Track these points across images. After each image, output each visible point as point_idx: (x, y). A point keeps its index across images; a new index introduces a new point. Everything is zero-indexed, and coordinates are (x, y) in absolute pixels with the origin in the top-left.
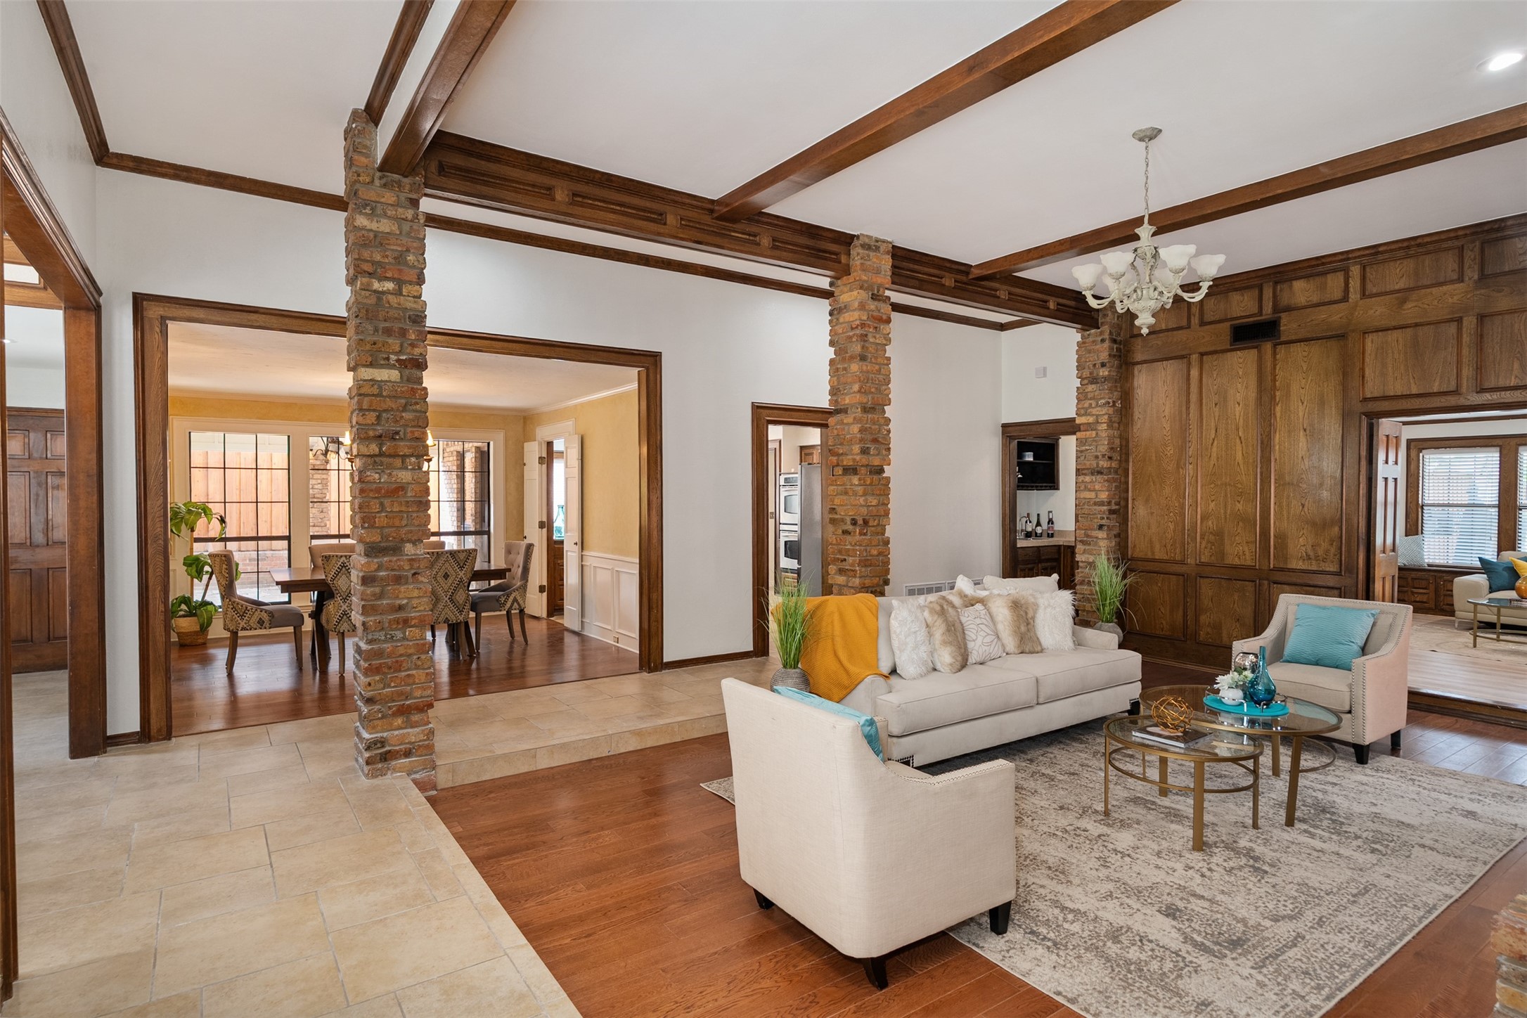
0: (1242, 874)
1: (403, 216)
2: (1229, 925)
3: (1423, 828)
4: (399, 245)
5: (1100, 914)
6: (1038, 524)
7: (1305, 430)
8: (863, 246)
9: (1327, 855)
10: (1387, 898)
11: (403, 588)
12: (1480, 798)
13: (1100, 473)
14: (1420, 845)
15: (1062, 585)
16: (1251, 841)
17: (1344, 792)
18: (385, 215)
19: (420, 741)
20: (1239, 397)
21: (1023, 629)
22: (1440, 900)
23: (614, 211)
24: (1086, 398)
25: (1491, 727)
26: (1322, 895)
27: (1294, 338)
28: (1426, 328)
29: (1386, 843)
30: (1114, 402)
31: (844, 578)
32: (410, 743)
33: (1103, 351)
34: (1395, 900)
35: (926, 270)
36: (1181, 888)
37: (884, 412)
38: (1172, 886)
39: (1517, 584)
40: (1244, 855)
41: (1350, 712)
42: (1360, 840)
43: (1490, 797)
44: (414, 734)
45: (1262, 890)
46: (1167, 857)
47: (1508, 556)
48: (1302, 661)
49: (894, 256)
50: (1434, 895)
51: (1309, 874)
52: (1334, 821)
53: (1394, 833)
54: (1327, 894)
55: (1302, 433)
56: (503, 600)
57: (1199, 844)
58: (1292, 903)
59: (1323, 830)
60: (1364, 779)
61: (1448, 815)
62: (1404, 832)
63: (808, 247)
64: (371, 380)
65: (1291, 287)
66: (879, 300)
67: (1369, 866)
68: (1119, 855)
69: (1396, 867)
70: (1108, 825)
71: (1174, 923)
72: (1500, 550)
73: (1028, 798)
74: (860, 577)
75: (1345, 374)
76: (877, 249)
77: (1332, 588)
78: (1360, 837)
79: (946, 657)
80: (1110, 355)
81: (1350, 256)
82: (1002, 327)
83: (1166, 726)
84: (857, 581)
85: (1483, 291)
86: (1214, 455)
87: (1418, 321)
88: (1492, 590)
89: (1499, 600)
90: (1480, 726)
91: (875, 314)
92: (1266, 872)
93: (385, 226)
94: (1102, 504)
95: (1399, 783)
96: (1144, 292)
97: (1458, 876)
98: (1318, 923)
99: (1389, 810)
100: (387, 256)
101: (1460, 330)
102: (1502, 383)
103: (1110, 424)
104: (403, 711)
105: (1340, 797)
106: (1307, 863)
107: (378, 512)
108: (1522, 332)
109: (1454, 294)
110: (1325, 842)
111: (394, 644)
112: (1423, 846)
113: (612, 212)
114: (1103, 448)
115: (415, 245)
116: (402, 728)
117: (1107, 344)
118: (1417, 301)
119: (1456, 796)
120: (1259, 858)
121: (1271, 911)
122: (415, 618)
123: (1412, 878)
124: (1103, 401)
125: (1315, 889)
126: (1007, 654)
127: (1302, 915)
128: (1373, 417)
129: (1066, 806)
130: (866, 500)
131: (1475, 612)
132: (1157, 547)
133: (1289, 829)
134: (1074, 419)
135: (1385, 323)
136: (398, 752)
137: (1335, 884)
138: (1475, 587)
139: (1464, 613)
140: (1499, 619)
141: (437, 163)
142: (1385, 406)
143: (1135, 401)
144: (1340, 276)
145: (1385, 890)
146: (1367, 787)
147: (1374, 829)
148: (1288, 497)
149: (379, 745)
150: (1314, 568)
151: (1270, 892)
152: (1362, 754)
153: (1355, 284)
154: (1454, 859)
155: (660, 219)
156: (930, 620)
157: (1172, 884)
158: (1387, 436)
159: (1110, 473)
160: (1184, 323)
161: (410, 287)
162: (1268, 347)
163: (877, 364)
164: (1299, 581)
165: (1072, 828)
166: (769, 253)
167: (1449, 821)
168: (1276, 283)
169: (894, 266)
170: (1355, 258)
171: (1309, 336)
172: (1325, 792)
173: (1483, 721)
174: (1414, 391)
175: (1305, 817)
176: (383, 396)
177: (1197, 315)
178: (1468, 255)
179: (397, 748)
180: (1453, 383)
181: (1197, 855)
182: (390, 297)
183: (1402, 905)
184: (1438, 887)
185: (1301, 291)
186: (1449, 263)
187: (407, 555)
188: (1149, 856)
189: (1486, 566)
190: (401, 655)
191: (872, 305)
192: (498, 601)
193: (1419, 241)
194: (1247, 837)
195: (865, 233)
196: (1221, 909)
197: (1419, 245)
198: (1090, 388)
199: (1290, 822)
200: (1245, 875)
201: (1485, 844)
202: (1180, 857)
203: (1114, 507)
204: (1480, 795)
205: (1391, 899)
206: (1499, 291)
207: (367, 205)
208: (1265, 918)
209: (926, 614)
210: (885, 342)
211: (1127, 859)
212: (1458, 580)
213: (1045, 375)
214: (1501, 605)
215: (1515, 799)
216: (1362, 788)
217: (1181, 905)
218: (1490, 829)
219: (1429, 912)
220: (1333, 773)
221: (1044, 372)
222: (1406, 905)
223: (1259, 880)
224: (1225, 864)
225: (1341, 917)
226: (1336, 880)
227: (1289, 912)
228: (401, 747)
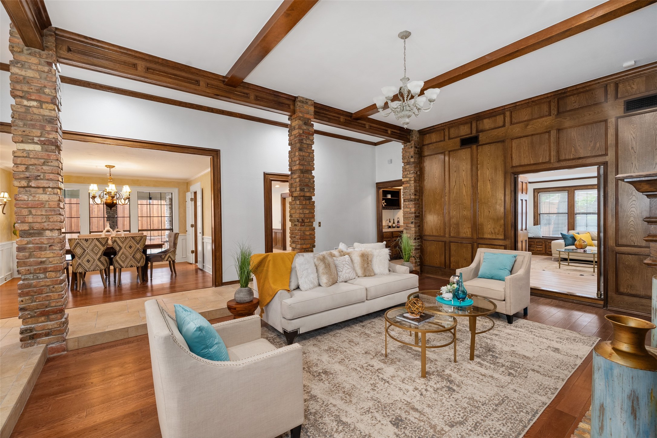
0: (442, 392)
1: (42, 70)
2: (426, 431)
3: (535, 359)
4: (39, 84)
5: (357, 425)
6: (394, 223)
7: (489, 180)
8: (300, 101)
9: (487, 378)
10: (513, 407)
11: (43, 253)
12: (561, 340)
13: (411, 201)
14: (532, 370)
15: (387, 246)
16: (451, 370)
17: (500, 340)
18: (30, 69)
19: (55, 328)
20: (464, 168)
21: (366, 266)
22: (540, 407)
23: (171, 78)
24: (406, 171)
25: (566, 303)
26: (480, 405)
27: (484, 143)
28: (536, 136)
29: (516, 369)
30: (416, 172)
31: (295, 245)
32: (48, 329)
33: (412, 151)
34: (517, 408)
35: (332, 114)
36: (408, 403)
37: (312, 173)
38: (403, 402)
39: (576, 243)
40: (446, 380)
41: (504, 300)
42: (504, 367)
43: (565, 340)
44: (50, 324)
45: (449, 404)
46: (407, 382)
47: (572, 232)
48: (486, 277)
49: (315, 107)
50: (537, 403)
51: (475, 391)
52: (493, 356)
53: (521, 363)
54: (483, 405)
55: (488, 181)
56: (163, 257)
57: (425, 374)
58: (463, 413)
59: (487, 362)
60: (510, 332)
61: (546, 351)
62: (525, 361)
63: (274, 101)
64: (23, 150)
65: (483, 122)
66: (308, 125)
67: (506, 384)
68: (384, 382)
69: (520, 384)
70: (385, 363)
71: (396, 430)
72: (568, 230)
73: (353, 347)
74: (301, 244)
75: (505, 157)
76: (307, 103)
77: (502, 246)
78: (504, 366)
79: (324, 280)
80: (414, 153)
81: (506, 108)
82: (375, 144)
83: (412, 313)
84: (299, 246)
85: (559, 119)
86: (455, 192)
87: (533, 133)
88: (566, 246)
89: (569, 249)
90: (561, 303)
91: (306, 131)
92: (454, 390)
93: (30, 73)
94: (412, 213)
95: (525, 334)
96: (404, 108)
97: (550, 389)
98: (474, 427)
99: (519, 350)
100: (32, 89)
101: (549, 136)
102: (567, 158)
103: (415, 181)
104: (43, 314)
105: (498, 342)
106: (476, 384)
107: (27, 215)
108: (575, 135)
109: (547, 121)
110: (487, 369)
111: (39, 281)
112: (533, 370)
113: (169, 78)
114: (413, 191)
115: (49, 84)
116: (44, 322)
117: (413, 149)
118: (532, 125)
119: (550, 340)
120: (452, 381)
121: (451, 419)
122: (51, 267)
123: (527, 392)
124: (412, 172)
125: (477, 402)
126: (358, 277)
127: (467, 421)
128: (515, 175)
129: (368, 352)
130: (303, 211)
131: (560, 254)
132: (434, 231)
133: (471, 362)
134: (401, 180)
135: (520, 135)
136: (41, 334)
137: (487, 397)
138: (560, 245)
139: (555, 255)
140: (569, 257)
141: (67, 47)
142: (521, 169)
143: (425, 172)
144: (502, 116)
145: (512, 400)
146: (511, 336)
147: (512, 361)
148: (484, 208)
149: (28, 331)
150: (494, 237)
151: (453, 405)
152: (510, 319)
153: (508, 119)
154: (548, 378)
155: (197, 83)
156: (317, 263)
157: (403, 401)
158: (522, 182)
159: (415, 201)
160: (443, 139)
161: (47, 105)
162: (474, 147)
163: (307, 152)
164: (488, 243)
165: (366, 365)
166: (254, 102)
167: (547, 354)
168: (477, 121)
169: (315, 111)
170: (507, 108)
171: (490, 141)
172: (491, 339)
173: (563, 301)
174: (532, 162)
175: (480, 354)
176: (30, 158)
177: (447, 135)
178: (553, 104)
179: (40, 332)
180: (548, 158)
181: (423, 380)
182: (34, 109)
183: (520, 411)
184: (540, 398)
185: (487, 123)
186: (545, 108)
187: (47, 236)
188: (398, 381)
189: (564, 237)
190: (42, 286)
191: (305, 127)
192: (161, 257)
193: (533, 100)
194: (450, 368)
195: (301, 96)
196: (425, 418)
197: (533, 101)
198: (407, 166)
199: (472, 358)
200: (443, 393)
201: (563, 368)
202: (414, 382)
203: (417, 215)
204: (561, 339)
205: (515, 407)
206: (566, 119)
207: (18, 63)
208: (446, 425)
209: (315, 260)
210: (311, 143)
211: (387, 384)
212: (553, 242)
213: (391, 162)
214: (569, 251)
215: (576, 341)
216: (509, 336)
217: (404, 416)
218: (566, 359)
219: (534, 416)
220: (496, 329)
221: (391, 161)
222: (522, 411)
223: (449, 397)
224: (435, 386)
225: (488, 422)
226: (489, 394)
227: (461, 419)
228: (43, 331)
